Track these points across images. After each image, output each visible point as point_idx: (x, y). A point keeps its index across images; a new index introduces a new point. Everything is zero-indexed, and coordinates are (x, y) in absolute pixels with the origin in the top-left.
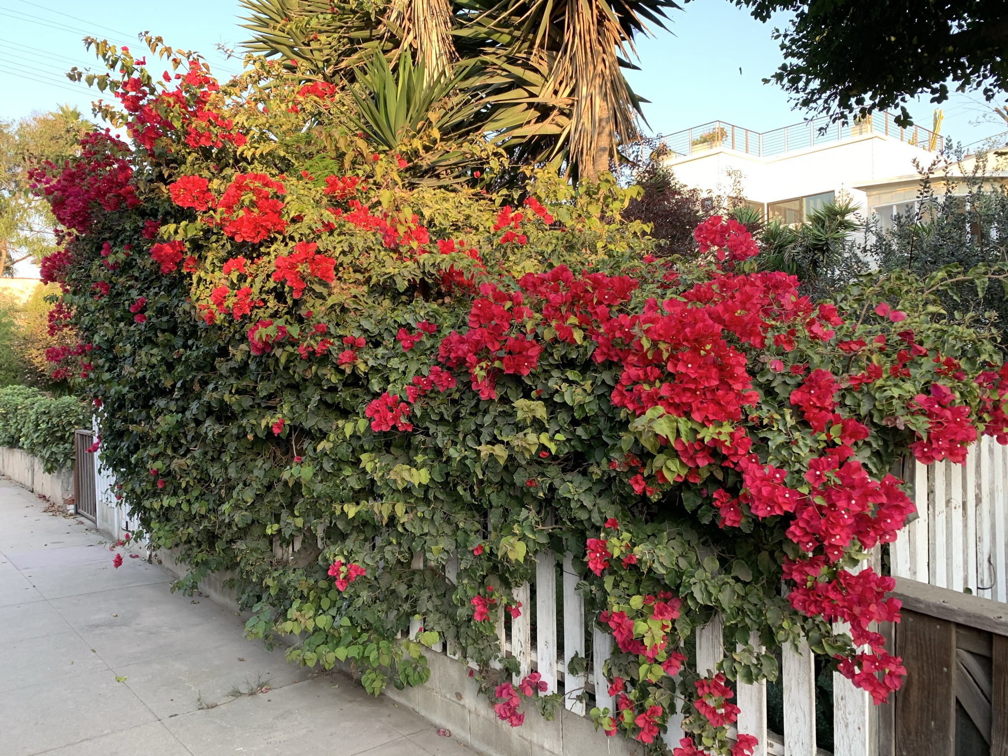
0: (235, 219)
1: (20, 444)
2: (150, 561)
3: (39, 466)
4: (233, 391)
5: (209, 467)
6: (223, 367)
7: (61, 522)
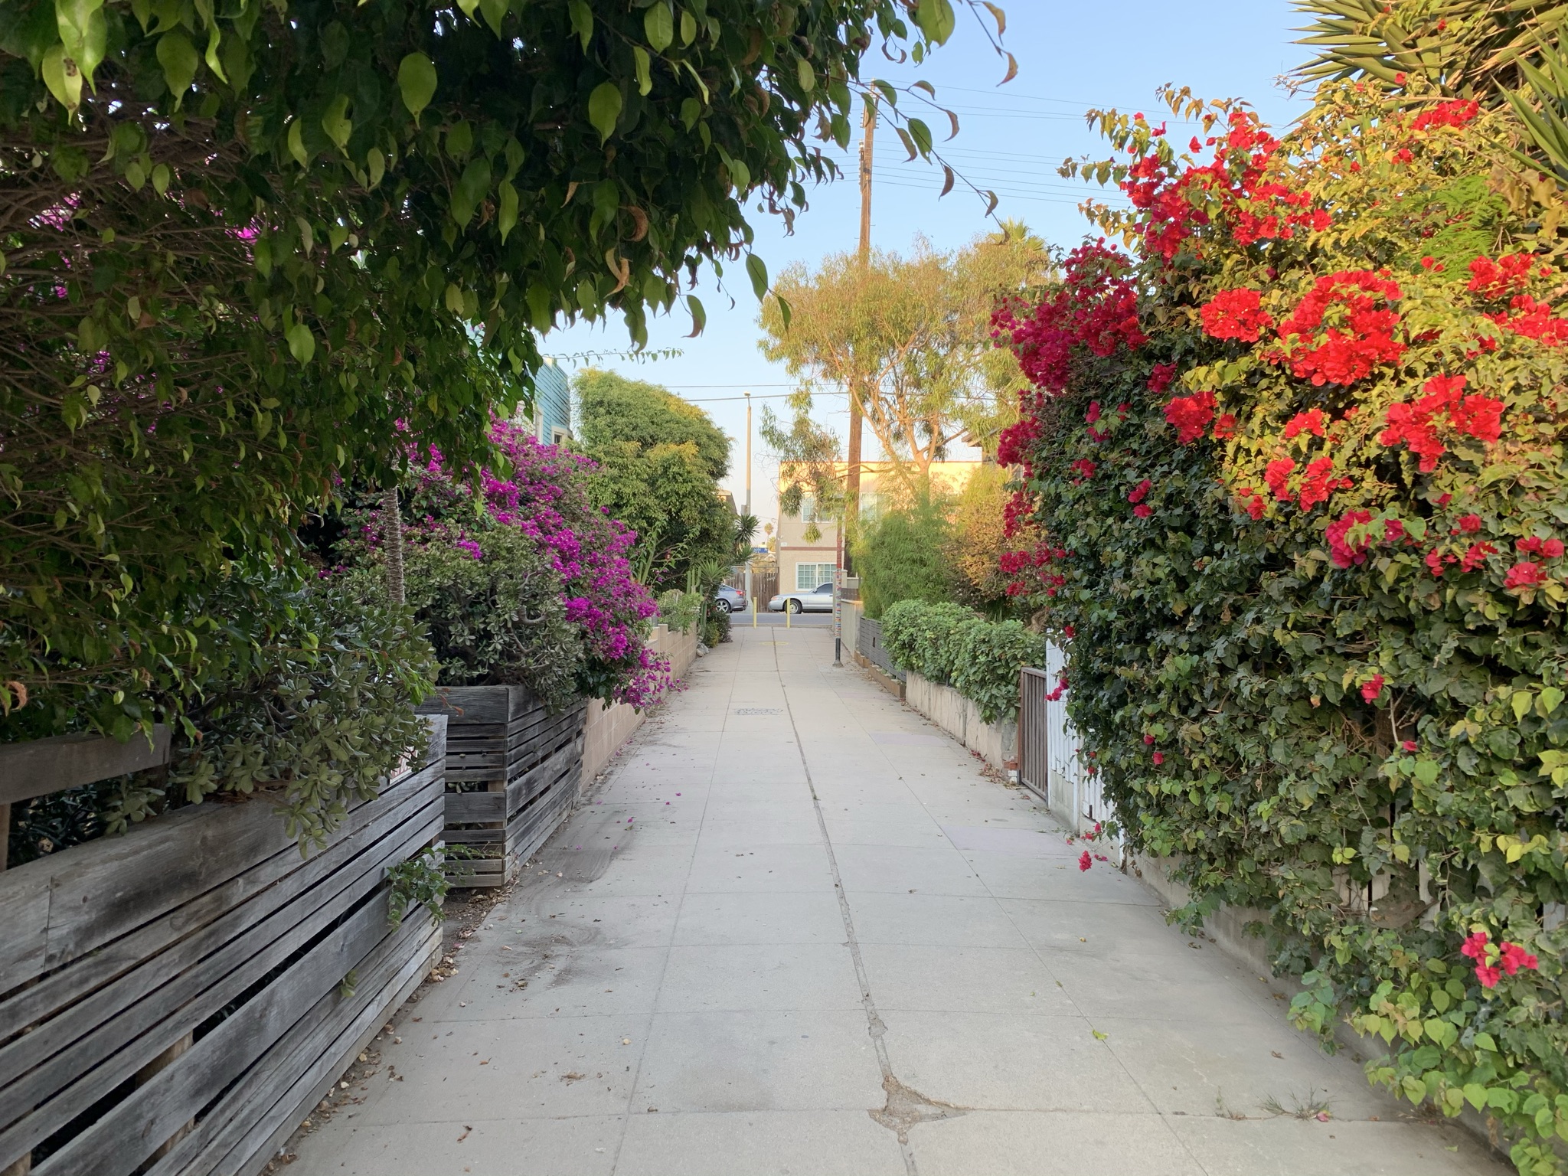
0: (1314, 349)
1: (952, 681)
2: (1123, 868)
3: (974, 714)
4: (1289, 625)
5: (1238, 741)
6: (1272, 584)
7: (1000, 792)
